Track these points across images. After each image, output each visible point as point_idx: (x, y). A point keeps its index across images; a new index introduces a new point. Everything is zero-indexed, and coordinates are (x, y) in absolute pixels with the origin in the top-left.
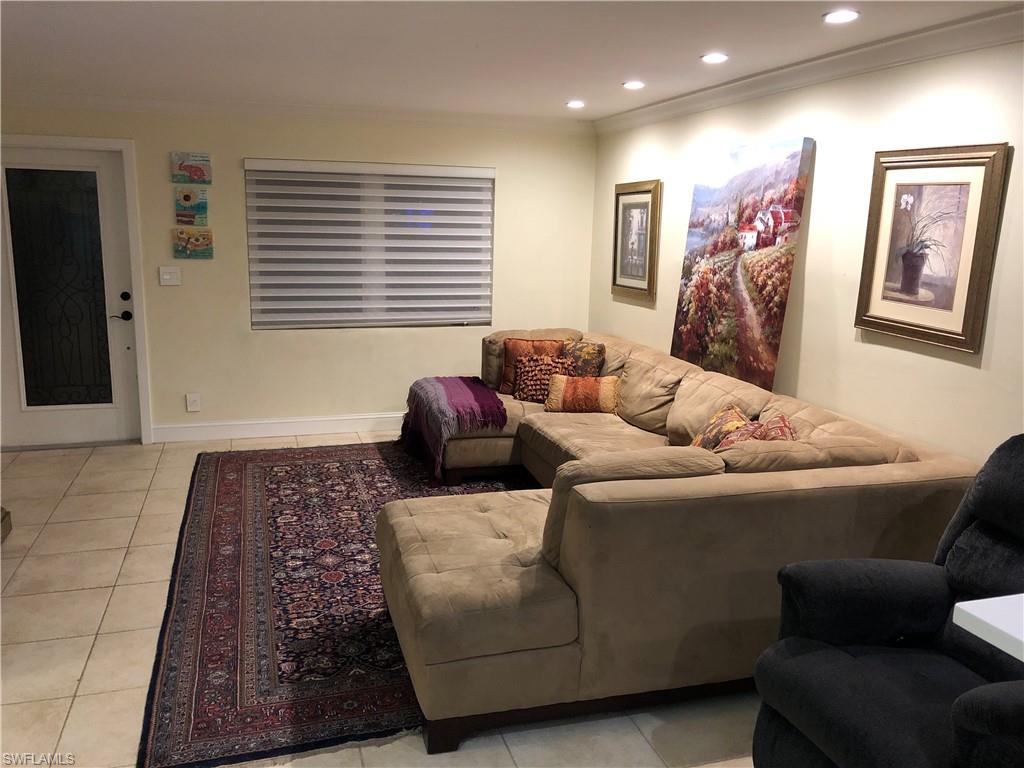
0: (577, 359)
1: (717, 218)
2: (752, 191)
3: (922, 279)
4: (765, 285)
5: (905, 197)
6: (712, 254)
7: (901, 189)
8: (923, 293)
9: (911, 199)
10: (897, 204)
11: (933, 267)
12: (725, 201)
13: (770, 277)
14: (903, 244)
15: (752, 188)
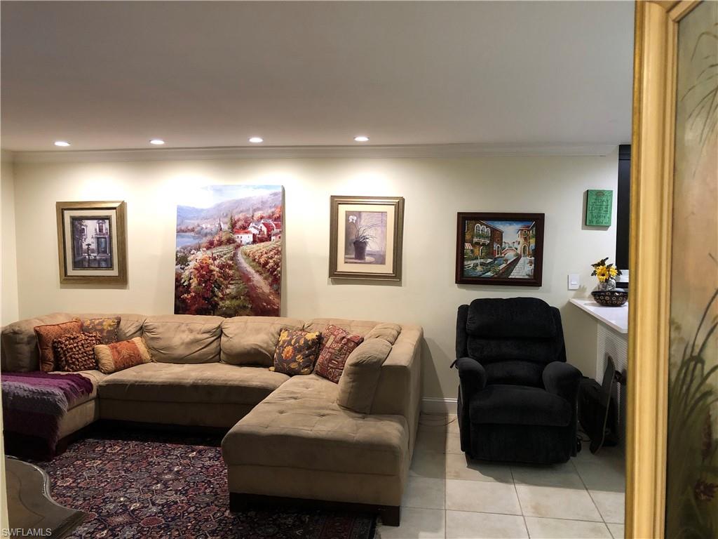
0: (101, 331)
1: (209, 226)
2: (241, 212)
3: (366, 253)
4: (267, 263)
5: (351, 217)
6: (208, 248)
7: (348, 214)
8: (368, 259)
9: (355, 218)
10: (347, 220)
11: (371, 247)
12: (216, 217)
13: (272, 258)
14: (353, 237)
15: (241, 209)
